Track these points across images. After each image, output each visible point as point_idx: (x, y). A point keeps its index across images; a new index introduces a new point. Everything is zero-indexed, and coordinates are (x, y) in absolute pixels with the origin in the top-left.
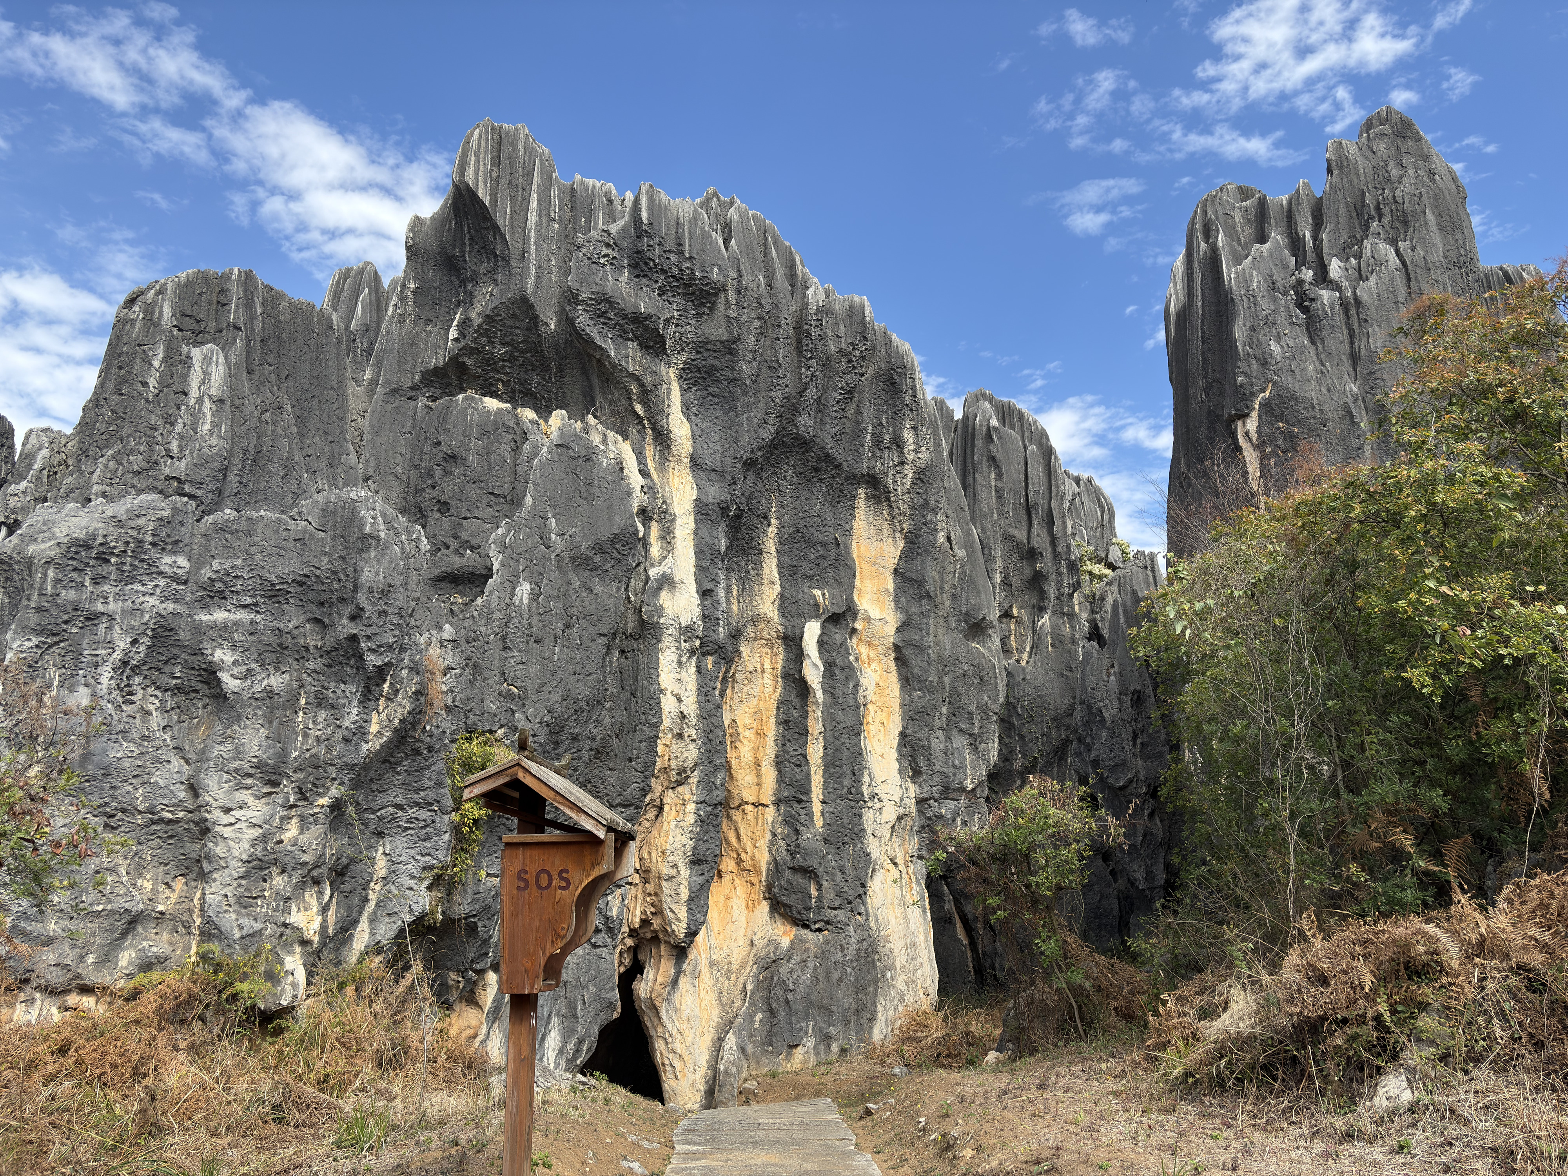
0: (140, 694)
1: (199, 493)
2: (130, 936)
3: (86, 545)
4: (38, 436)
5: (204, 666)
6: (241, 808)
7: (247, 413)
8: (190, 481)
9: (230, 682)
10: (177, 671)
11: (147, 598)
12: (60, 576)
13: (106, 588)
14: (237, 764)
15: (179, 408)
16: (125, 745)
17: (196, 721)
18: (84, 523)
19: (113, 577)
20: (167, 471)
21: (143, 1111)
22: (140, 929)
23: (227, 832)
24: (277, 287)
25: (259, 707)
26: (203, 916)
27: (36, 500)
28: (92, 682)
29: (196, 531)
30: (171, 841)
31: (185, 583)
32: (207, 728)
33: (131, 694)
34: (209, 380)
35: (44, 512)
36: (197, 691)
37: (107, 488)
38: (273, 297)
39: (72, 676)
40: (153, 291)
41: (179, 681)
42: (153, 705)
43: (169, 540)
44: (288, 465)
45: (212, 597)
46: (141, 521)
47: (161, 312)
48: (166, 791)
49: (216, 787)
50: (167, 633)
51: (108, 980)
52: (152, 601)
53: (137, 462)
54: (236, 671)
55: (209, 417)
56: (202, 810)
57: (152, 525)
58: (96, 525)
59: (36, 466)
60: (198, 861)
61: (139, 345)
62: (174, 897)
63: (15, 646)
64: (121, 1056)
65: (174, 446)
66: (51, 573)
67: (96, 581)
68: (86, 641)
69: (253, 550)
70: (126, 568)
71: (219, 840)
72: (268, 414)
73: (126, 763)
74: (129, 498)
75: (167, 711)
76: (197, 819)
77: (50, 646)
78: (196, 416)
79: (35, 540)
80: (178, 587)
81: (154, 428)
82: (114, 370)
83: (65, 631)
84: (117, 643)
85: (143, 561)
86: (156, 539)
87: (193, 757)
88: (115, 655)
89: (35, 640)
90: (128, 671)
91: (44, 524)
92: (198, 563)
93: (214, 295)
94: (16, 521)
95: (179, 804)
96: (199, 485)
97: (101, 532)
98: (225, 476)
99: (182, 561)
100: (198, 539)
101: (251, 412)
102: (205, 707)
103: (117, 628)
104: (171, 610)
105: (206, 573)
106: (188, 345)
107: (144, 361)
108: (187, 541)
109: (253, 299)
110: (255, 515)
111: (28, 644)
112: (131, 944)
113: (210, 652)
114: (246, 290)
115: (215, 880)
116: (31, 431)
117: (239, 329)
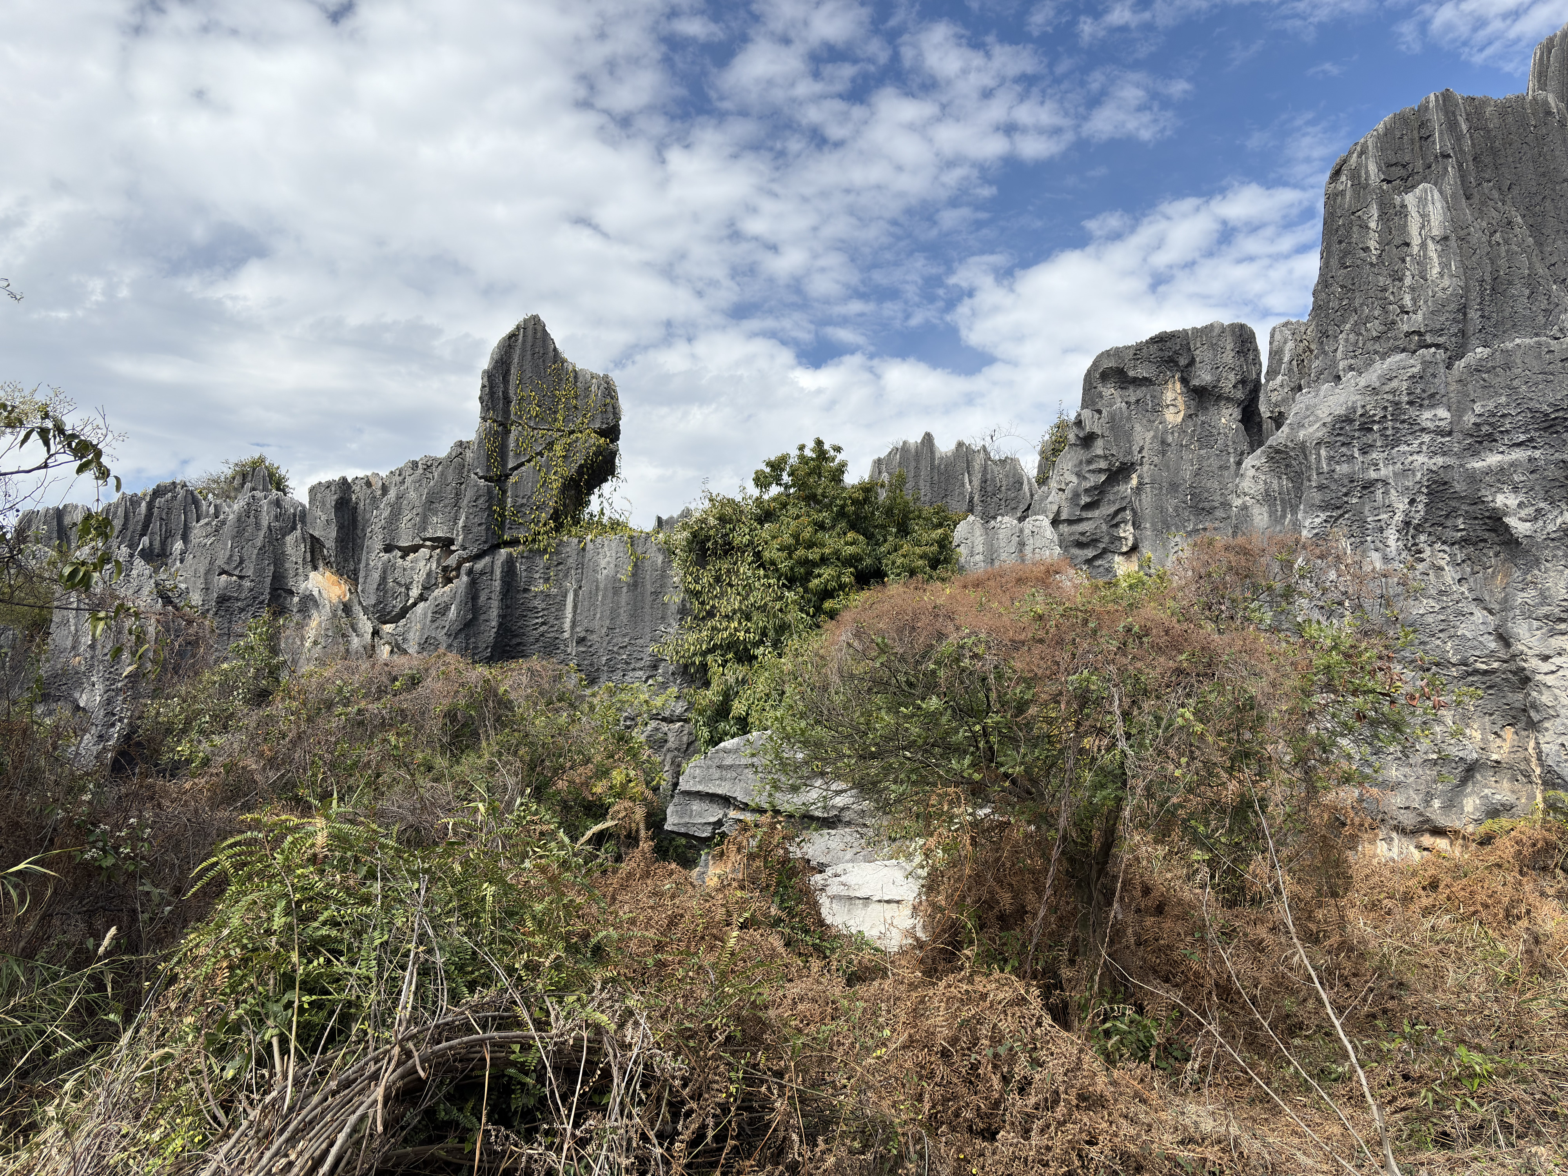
0: (1428, 551)
1: (1441, 340)
2: (1470, 784)
3: (1348, 419)
4: (1281, 331)
5: (1487, 514)
6: (1560, 654)
7: (1475, 241)
8: (1431, 331)
9: (1519, 527)
10: (1460, 523)
11: (1415, 457)
12: (1332, 453)
13: (1374, 456)
14: (1545, 609)
15: (1404, 261)
16: (1425, 601)
17: (1490, 570)
18: (1342, 399)
19: (1379, 444)
20: (1405, 328)
21: (1529, 952)
22: (1478, 776)
23: (1550, 680)
24: (1478, 95)
25: (1558, 548)
26: (1542, 766)
27: (1292, 390)
28: (1381, 545)
29: (1449, 379)
30: (1490, 692)
31: (1450, 434)
32: (1505, 576)
33: (1421, 552)
34: (1429, 221)
35: (1303, 399)
36: (1485, 541)
37: (1353, 361)
38: (1476, 107)
39: (1362, 543)
40: (1355, 155)
41: (1464, 533)
42: (1443, 560)
43: (1424, 395)
44: (1532, 283)
45: (1480, 443)
46: (1394, 384)
47: (1367, 172)
48: (1476, 643)
49: (1527, 635)
50: (1441, 488)
51: (1457, 825)
52: (1421, 459)
53: (1374, 327)
54: (1523, 513)
55: (1436, 260)
56: (1518, 659)
57: (1405, 386)
58: (1354, 398)
59: (1286, 359)
60: (1524, 710)
61: (1353, 213)
62: (1506, 747)
63: (1307, 524)
64: (1490, 897)
65: (1407, 301)
66: (1323, 452)
67: (1364, 451)
68: (1367, 508)
69: (1515, 383)
70: (1389, 432)
71: (1543, 689)
72: (1498, 234)
73: (1430, 619)
74: (1377, 365)
75: (1458, 564)
76: (1514, 668)
77: (1337, 519)
78: (1422, 263)
79: (1303, 426)
80: (1443, 440)
81: (1384, 290)
82: (1335, 247)
83: (1346, 502)
84: (1395, 505)
85: (1403, 422)
86: (1412, 397)
87: (1496, 607)
88: (1396, 518)
89: (1323, 516)
90: (1412, 531)
91: (1307, 409)
92: (1458, 412)
93: (1415, 132)
94: (1280, 413)
95: (1492, 654)
96: (1440, 332)
97: (1359, 404)
98: (1465, 314)
99: (1442, 412)
100: (1454, 387)
101: (1479, 239)
102: (1497, 555)
103: (1393, 491)
104: (1441, 464)
105: (1469, 419)
106: (1399, 194)
107: (1361, 227)
108: (1443, 392)
109: (1456, 119)
110: (1509, 345)
111: (1318, 520)
112: (1473, 792)
113: (1490, 498)
114: (1446, 113)
115: (1547, 729)
116: (1274, 329)
117: (1449, 156)
